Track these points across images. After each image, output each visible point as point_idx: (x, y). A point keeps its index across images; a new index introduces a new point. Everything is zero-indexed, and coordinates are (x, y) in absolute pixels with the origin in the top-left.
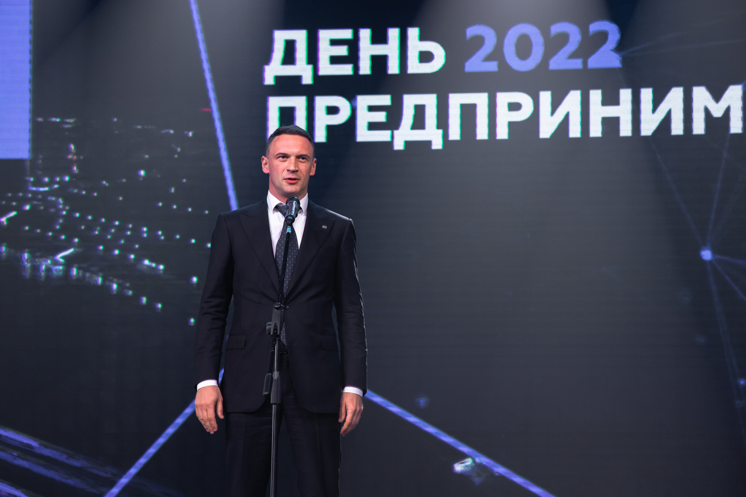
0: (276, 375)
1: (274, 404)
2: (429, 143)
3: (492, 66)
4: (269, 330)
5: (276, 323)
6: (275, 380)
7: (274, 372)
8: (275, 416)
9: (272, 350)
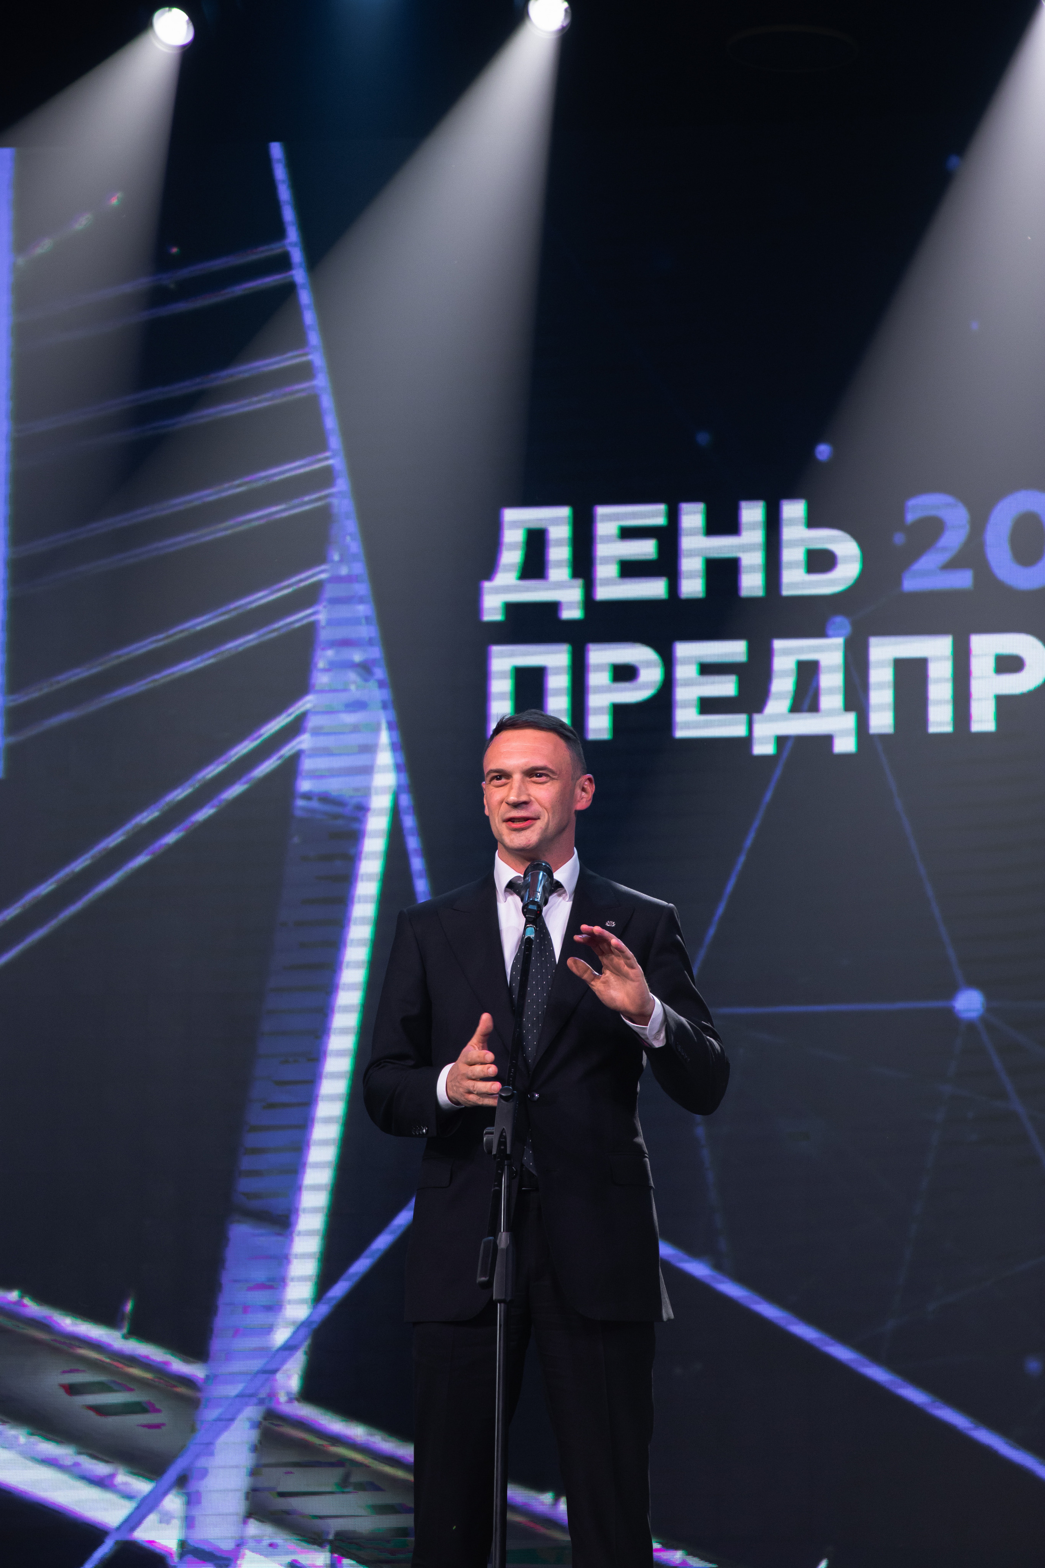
0: (503, 1239)
1: (500, 1302)
2: (827, 740)
3: (963, 580)
4: (490, 1143)
5: (504, 1129)
6: (502, 1250)
7: (500, 1233)
8: (502, 1326)
9: (495, 1186)
